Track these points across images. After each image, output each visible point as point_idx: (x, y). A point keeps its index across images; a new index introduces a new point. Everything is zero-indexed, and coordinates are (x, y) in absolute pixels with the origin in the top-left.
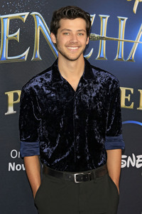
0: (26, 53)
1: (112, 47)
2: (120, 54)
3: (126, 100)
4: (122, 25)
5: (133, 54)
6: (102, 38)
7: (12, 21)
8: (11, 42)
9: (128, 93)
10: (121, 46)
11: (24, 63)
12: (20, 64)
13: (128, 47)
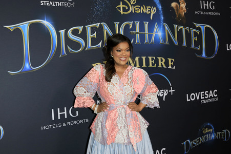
0: (100, 43)
1: (142, 37)
2: (147, 40)
3: (152, 63)
4: (146, 26)
5: (153, 40)
6: (137, 33)
7: (92, 28)
8: (93, 39)
9: (152, 59)
10: (147, 36)
11: (99, 49)
12: (98, 49)
13: (150, 36)
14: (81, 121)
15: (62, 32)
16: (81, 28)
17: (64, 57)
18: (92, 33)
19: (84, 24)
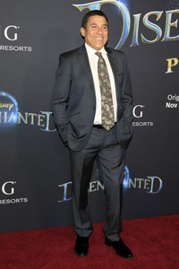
14: (145, 124)
15: (137, 16)
16: (160, 14)
17: (135, 47)
18: (173, 21)
19: (164, 8)
